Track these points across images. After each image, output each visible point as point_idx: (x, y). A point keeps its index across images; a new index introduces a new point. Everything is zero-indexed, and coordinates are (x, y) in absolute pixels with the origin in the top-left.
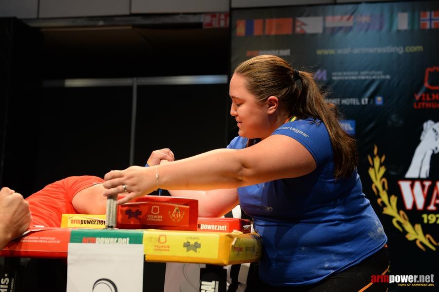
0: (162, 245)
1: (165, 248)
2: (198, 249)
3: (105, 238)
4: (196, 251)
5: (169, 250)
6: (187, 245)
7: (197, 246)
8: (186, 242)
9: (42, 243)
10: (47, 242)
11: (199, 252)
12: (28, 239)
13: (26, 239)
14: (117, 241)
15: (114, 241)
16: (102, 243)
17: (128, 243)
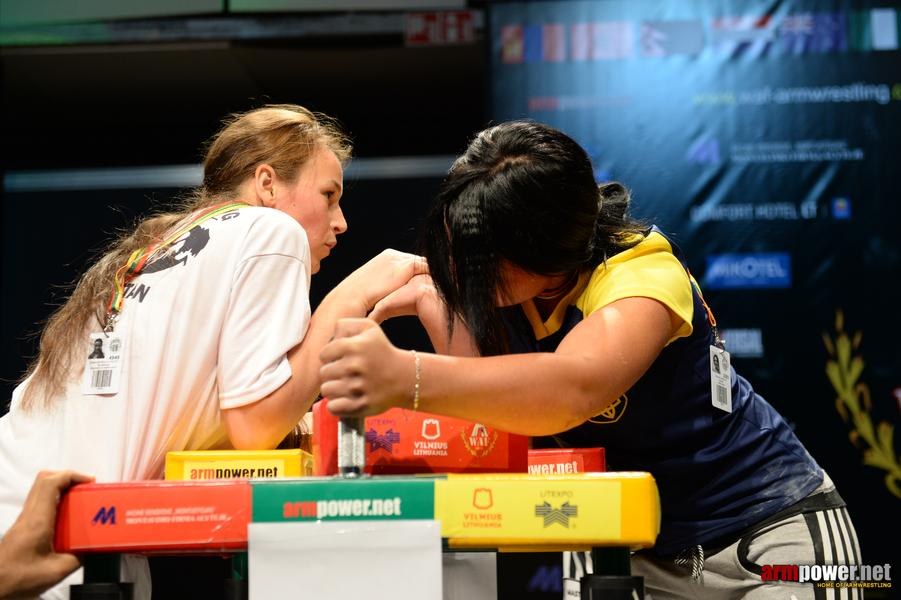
0: (483, 512)
1: (490, 521)
2: (572, 520)
3: (340, 502)
4: (566, 524)
5: (500, 525)
6: (544, 511)
7: (568, 511)
8: (541, 503)
9: (180, 523)
10: (193, 519)
11: (574, 526)
12: (144, 516)
13: (138, 517)
14: (370, 508)
15: (362, 508)
16: (333, 514)
17: (398, 512)
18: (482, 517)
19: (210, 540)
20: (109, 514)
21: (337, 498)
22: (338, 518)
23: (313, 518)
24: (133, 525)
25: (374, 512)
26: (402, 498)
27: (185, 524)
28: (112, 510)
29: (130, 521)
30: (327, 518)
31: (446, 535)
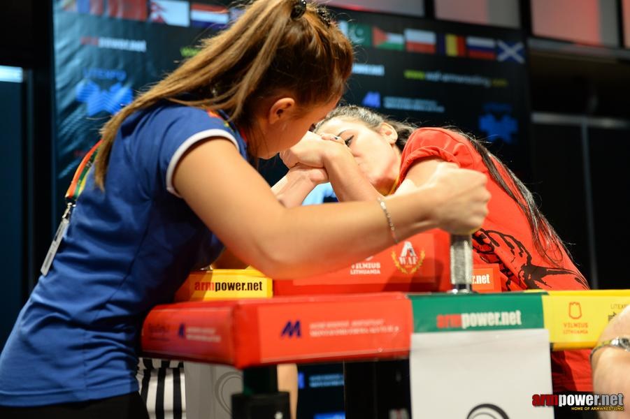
0: (576, 321)
1: (581, 329)
3: (478, 315)
5: (587, 332)
8: (611, 313)
9: (356, 335)
10: (366, 331)
12: (326, 329)
13: (321, 329)
14: (500, 319)
15: (495, 320)
16: (474, 325)
17: (519, 323)
18: (576, 325)
19: (380, 350)
20: (295, 327)
21: (475, 312)
22: (478, 328)
23: (458, 328)
24: (316, 339)
26: (521, 311)
27: (360, 335)
28: (298, 324)
29: (314, 334)
30: (470, 329)
31: (553, 341)
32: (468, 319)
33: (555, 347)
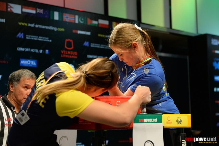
4: (180, 124)
5: (171, 124)
6: (178, 121)
7: (181, 121)
11: (182, 124)
14: (152, 120)
16: (147, 122)
17: (157, 121)
18: (169, 122)
21: (147, 118)
22: (148, 122)
23: (144, 122)
25: (153, 121)
26: (157, 119)
30: (146, 122)
31: (164, 126)
32: (146, 120)
33: (164, 127)
